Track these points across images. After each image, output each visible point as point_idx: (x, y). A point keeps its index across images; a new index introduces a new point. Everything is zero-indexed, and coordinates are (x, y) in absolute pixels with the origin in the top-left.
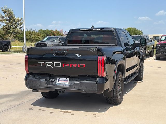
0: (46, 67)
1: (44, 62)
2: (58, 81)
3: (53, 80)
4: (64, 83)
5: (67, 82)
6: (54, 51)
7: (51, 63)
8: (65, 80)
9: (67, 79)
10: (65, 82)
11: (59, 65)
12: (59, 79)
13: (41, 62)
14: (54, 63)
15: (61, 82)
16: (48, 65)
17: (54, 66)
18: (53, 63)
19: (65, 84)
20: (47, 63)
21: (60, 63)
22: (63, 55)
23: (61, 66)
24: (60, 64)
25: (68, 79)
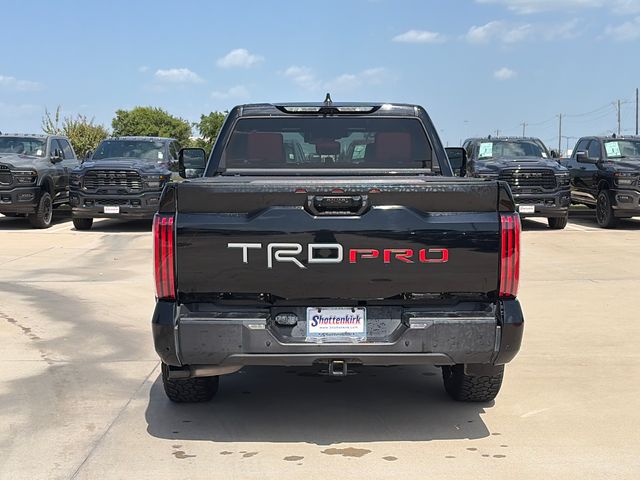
0: (270, 265)
1: (259, 246)
2: (312, 321)
3: (292, 320)
4: (343, 331)
5: (357, 325)
6: (311, 197)
7: (296, 249)
8: (346, 319)
9: (355, 315)
10: (345, 325)
12: (319, 314)
13: (245, 246)
14: (311, 246)
15: (328, 325)
16: (280, 255)
18: (305, 250)
19: (349, 334)
20: (274, 250)
22: (348, 212)
23: (340, 259)
24: (336, 250)
25: (360, 313)
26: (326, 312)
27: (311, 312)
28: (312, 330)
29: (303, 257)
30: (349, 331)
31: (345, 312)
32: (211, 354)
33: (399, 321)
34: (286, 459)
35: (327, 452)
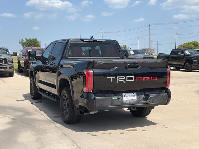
0: (117, 82)
1: (115, 77)
2: (124, 97)
3: (119, 97)
5: (135, 97)
7: (124, 78)
11: (132, 79)
13: (111, 77)
14: (127, 77)
16: (120, 80)
17: (127, 80)
20: (118, 78)
21: (134, 77)
22: (135, 68)
23: (134, 80)
25: (135, 94)
26: (127, 94)
27: (124, 94)
28: (124, 99)
29: (125, 80)
30: (133, 99)
31: (132, 94)
32: (103, 107)
33: (144, 96)
34: (121, 133)
35: (127, 131)
